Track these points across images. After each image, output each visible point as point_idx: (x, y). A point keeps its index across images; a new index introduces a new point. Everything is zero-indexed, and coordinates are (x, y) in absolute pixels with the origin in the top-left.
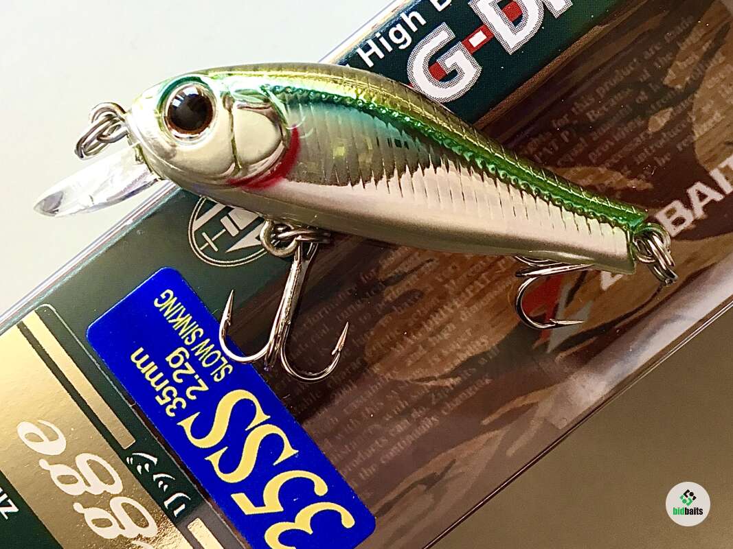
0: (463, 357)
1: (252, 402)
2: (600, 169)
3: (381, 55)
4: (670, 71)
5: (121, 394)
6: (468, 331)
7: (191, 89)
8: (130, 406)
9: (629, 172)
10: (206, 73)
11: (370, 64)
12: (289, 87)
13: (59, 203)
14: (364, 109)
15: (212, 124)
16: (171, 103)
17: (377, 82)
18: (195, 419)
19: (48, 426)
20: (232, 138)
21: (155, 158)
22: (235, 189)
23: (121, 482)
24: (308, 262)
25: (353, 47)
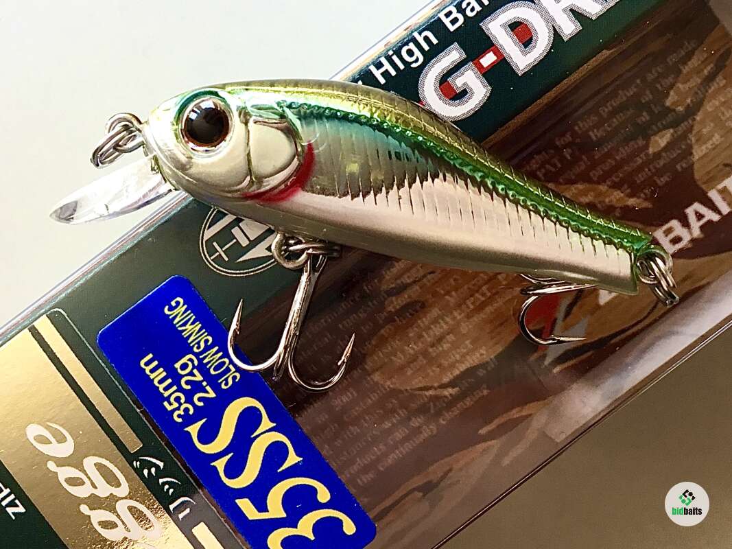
0: (463, 367)
1: (258, 410)
2: (601, 187)
3: (393, 73)
4: (672, 93)
5: (129, 399)
6: (467, 342)
7: (208, 103)
8: (138, 411)
9: (629, 191)
10: (223, 87)
11: (382, 81)
12: (305, 104)
13: (75, 211)
14: (379, 127)
15: (228, 138)
16: (188, 116)
17: (391, 101)
18: (202, 425)
19: (56, 429)
20: (247, 152)
21: (171, 169)
22: (248, 202)
23: (127, 484)
24: (317, 274)
25: (366, 63)
